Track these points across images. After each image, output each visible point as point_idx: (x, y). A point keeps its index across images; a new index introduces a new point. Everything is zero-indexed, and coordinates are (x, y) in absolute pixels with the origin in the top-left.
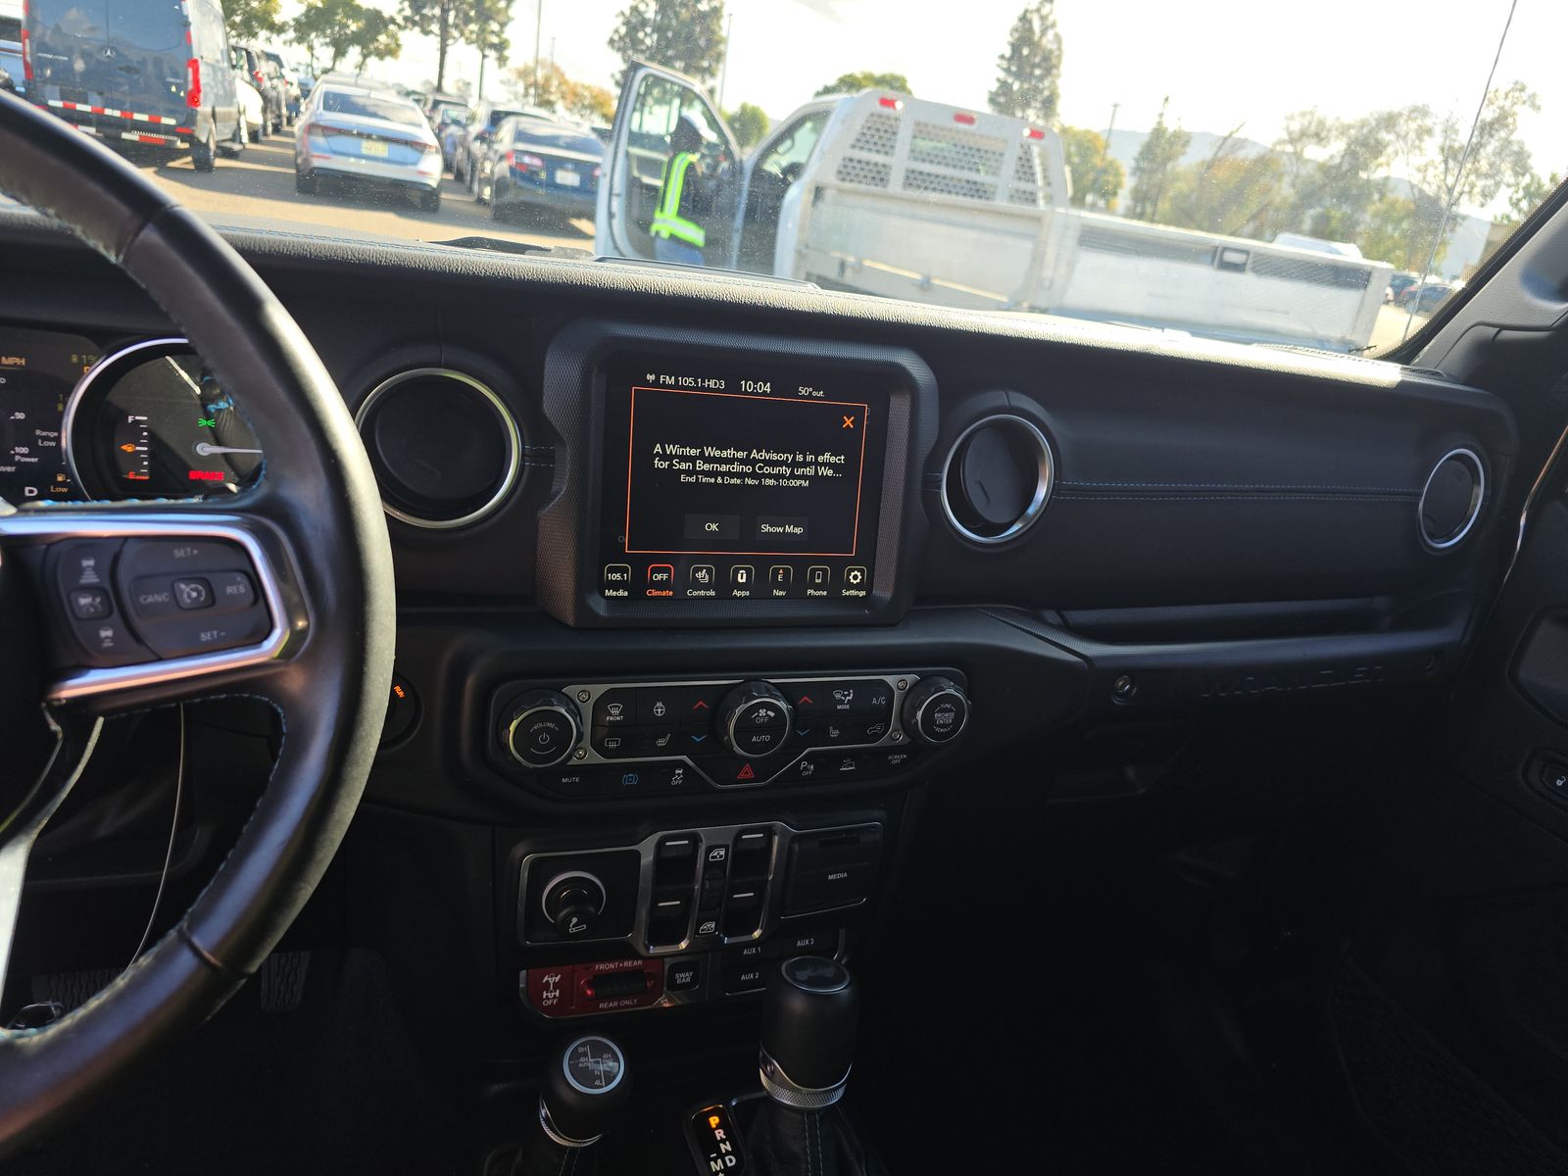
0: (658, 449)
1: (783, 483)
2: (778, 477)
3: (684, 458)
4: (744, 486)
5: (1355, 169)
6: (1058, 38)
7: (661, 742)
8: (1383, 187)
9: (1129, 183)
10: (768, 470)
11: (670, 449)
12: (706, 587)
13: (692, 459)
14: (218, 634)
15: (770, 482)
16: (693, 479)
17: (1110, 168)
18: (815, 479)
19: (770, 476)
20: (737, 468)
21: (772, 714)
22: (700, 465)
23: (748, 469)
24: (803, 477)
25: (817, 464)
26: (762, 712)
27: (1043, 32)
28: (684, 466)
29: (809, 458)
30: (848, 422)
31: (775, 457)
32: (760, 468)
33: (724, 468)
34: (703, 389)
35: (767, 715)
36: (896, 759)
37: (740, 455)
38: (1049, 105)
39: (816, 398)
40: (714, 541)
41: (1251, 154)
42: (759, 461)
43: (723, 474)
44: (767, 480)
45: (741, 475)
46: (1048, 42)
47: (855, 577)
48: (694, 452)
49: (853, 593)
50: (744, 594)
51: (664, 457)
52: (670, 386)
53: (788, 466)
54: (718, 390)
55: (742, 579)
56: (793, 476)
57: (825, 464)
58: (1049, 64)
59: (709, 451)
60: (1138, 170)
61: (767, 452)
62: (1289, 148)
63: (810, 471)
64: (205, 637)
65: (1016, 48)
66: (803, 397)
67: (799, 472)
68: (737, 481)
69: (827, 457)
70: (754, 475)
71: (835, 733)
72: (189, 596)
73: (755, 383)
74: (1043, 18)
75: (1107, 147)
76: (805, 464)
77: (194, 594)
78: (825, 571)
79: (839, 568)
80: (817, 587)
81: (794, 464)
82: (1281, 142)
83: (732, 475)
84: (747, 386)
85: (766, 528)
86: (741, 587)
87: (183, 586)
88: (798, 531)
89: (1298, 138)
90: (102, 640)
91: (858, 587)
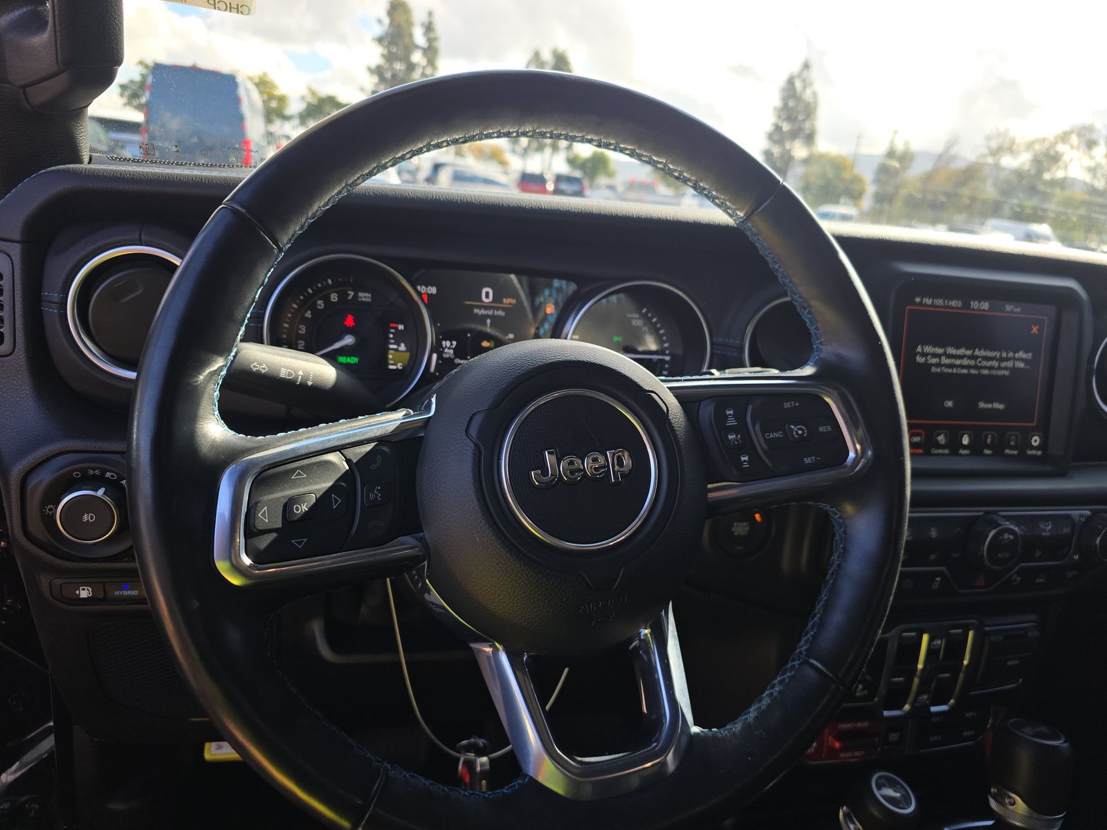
0: (919, 349)
1: (994, 372)
2: (991, 368)
3: (935, 355)
4: (969, 375)
5: (1040, 172)
6: (815, 94)
7: (933, 557)
8: (1062, 184)
9: (870, 189)
10: (985, 363)
11: (928, 349)
12: (943, 447)
13: (939, 356)
14: (815, 459)
15: (986, 372)
16: (938, 370)
17: (857, 180)
18: (1013, 370)
19: (986, 368)
20: (966, 362)
21: (1011, 537)
22: (945, 361)
23: (972, 363)
24: (1006, 368)
25: (1015, 359)
26: (1006, 536)
27: (805, 88)
28: (934, 361)
29: (1011, 355)
30: (1035, 329)
31: (989, 354)
32: (980, 362)
33: (958, 362)
34: (948, 307)
35: (1009, 538)
36: (1071, 574)
37: (969, 353)
38: (810, 138)
39: (1016, 313)
40: (949, 413)
41: (960, 165)
42: (979, 357)
43: (957, 366)
44: (984, 371)
45: (968, 367)
46: (808, 95)
47: (1036, 441)
48: (940, 351)
49: (1033, 452)
50: (967, 452)
51: (924, 355)
52: (928, 306)
53: (997, 360)
54: (957, 308)
55: (965, 441)
56: (1000, 368)
57: (1021, 359)
58: (809, 110)
59: (951, 351)
60: (877, 181)
61: (985, 350)
62: (990, 160)
63: (1009, 364)
64: (807, 461)
65: (785, 100)
66: (1008, 312)
67: (1004, 364)
68: (965, 371)
69: (1021, 354)
70: (976, 367)
71: (1038, 554)
72: (797, 432)
73: (980, 303)
74: (804, 81)
75: (852, 166)
76: (1007, 359)
77: (800, 432)
78: (1017, 436)
79: (1027, 434)
80: (1012, 448)
81: (1001, 359)
82: (984, 156)
83: (962, 367)
84: (975, 304)
85: (982, 405)
86: (965, 447)
87: (793, 427)
88: (1001, 407)
89: (997, 152)
90: (742, 463)
91: (1037, 448)
